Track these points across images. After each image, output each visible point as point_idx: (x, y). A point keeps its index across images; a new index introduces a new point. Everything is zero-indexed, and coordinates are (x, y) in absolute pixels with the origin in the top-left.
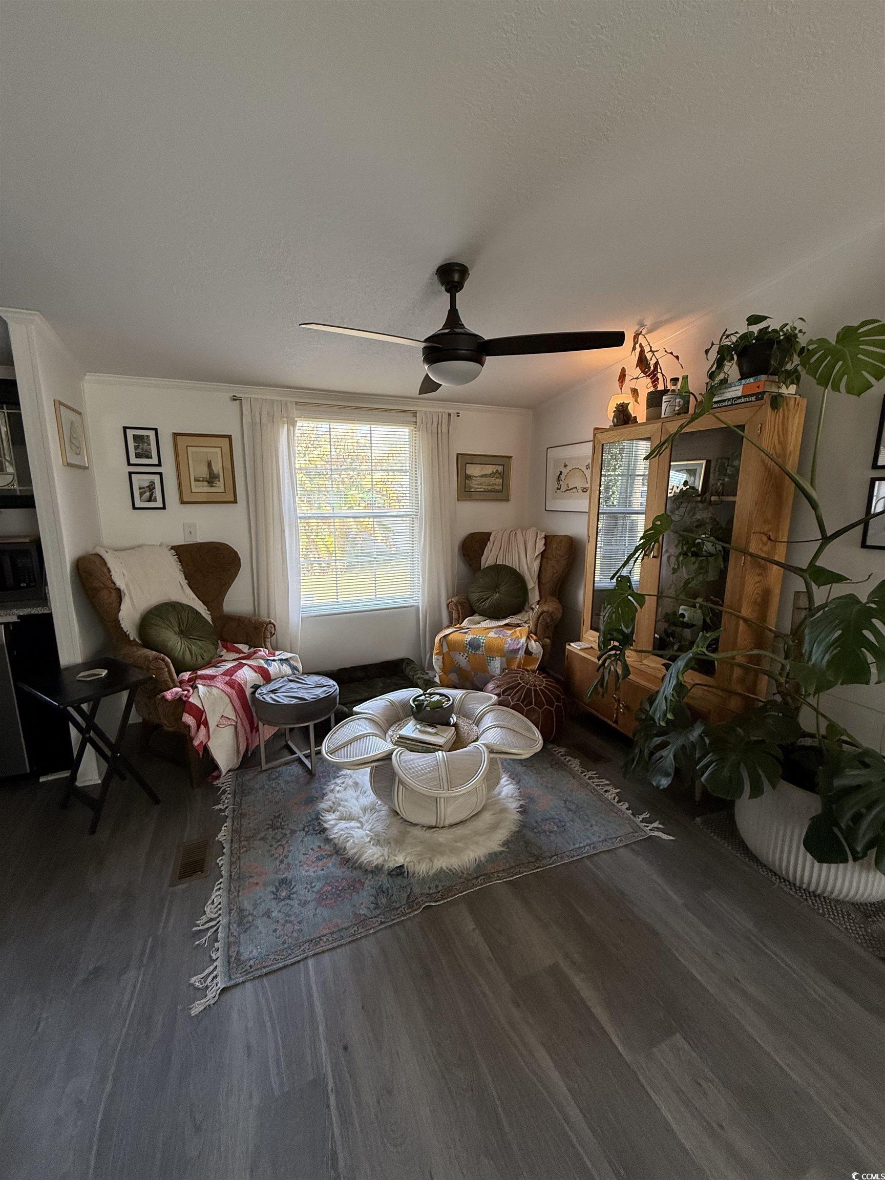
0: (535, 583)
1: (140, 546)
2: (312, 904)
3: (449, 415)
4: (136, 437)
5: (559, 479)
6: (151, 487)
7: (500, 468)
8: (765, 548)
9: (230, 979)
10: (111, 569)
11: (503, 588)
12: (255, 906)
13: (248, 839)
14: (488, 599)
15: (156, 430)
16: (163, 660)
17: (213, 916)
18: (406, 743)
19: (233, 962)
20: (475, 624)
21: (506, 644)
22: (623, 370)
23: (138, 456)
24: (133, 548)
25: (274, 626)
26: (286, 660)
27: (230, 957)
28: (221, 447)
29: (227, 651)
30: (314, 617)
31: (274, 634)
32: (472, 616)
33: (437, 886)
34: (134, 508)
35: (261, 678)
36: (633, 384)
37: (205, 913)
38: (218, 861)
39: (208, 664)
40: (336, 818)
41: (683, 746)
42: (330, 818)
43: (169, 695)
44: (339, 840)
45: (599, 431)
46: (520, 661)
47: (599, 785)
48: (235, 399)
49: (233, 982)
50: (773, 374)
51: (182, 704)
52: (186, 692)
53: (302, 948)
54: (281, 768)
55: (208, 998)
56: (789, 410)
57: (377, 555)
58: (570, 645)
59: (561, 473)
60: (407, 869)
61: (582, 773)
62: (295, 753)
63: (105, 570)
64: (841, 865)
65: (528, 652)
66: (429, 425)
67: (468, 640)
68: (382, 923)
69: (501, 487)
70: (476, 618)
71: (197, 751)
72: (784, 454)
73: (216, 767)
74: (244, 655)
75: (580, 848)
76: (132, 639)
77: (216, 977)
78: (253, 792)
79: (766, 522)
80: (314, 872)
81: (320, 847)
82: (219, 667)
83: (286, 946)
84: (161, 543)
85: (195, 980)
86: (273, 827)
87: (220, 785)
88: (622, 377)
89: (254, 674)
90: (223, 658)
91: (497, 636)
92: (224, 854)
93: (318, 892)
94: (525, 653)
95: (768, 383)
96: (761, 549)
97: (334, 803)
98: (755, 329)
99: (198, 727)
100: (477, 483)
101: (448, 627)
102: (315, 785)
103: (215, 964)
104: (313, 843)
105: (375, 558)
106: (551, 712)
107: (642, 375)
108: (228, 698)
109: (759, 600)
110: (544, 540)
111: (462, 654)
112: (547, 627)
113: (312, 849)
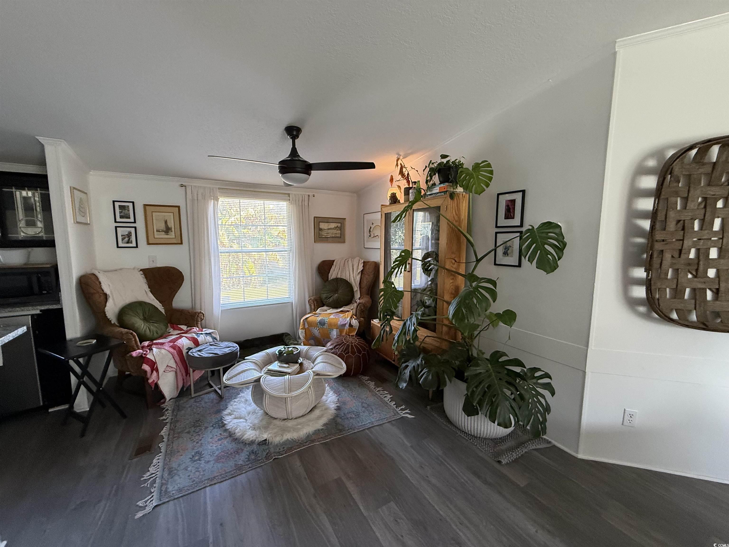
0: (357, 288)
1: (121, 269)
2: (212, 462)
3: (309, 196)
4: (120, 207)
5: (370, 231)
6: (129, 235)
7: (339, 225)
8: (455, 266)
9: (160, 500)
10: (102, 282)
11: (340, 291)
12: (179, 465)
13: (179, 433)
14: (331, 297)
15: (133, 203)
16: (132, 334)
17: (154, 472)
18: (271, 373)
19: (163, 492)
20: (324, 311)
21: (339, 321)
22: (392, 176)
23: (121, 217)
24: (116, 270)
25: (203, 314)
26: (210, 333)
27: (161, 490)
28: (173, 213)
29: (173, 330)
30: (229, 309)
31: (203, 319)
32: (323, 307)
33: (284, 448)
34: (118, 247)
35: (193, 344)
36: (397, 183)
37: (149, 471)
38: (159, 445)
39: (161, 337)
40: (231, 418)
41: (414, 366)
42: (228, 418)
43: (134, 354)
44: (232, 429)
45: (383, 206)
46: (347, 331)
47: (382, 394)
48: (182, 186)
49: (161, 502)
50: (450, 182)
51: (143, 359)
52: (145, 352)
53: (204, 482)
54: (203, 396)
55: (146, 510)
56: (459, 199)
57: (268, 273)
58: (373, 321)
59: (371, 227)
60: (268, 441)
61: (374, 389)
62: (213, 387)
63: (98, 283)
64: (476, 416)
65: (351, 325)
66: (297, 201)
67: (319, 320)
68: (250, 467)
69: (340, 235)
70: (325, 308)
71: (150, 386)
72: (459, 221)
73: (163, 397)
74: (183, 331)
75: (365, 424)
76: (113, 322)
77: (152, 500)
78: (185, 409)
79: (453, 253)
80: (216, 447)
81: (221, 434)
82: (168, 338)
83: (195, 482)
84: (134, 267)
85: (140, 503)
86: (195, 426)
87: (165, 407)
88: (392, 180)
89: (188, 341)
90: (170, 334)
91: (334, 317)
92: (163, 441)
93: (216, 456)
94: (349, 326)
95: (449, 187)
96: (452, 267)
97: (231, 411)
98: (445, 161)
99: (152, 372)
100: (326, 233)
101: (309, 313)
102: (223, 403)
103: (152, 494)
104: (217, 432)
105: (267, 275)
106: (360, 356)
107: (402, 179)
108: (171, 355)
109: (453, 292)
110: (363, 264)
111: (316, 328)
112: (362, 311)
113: (216, 435)
